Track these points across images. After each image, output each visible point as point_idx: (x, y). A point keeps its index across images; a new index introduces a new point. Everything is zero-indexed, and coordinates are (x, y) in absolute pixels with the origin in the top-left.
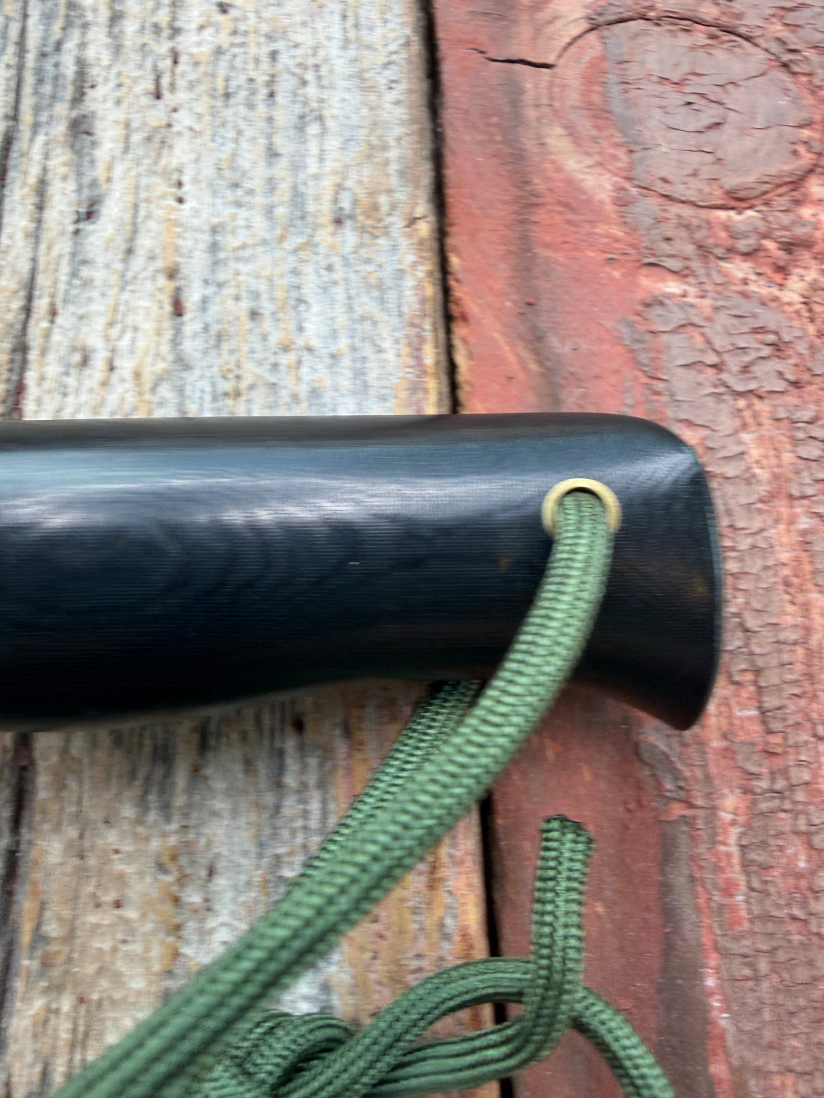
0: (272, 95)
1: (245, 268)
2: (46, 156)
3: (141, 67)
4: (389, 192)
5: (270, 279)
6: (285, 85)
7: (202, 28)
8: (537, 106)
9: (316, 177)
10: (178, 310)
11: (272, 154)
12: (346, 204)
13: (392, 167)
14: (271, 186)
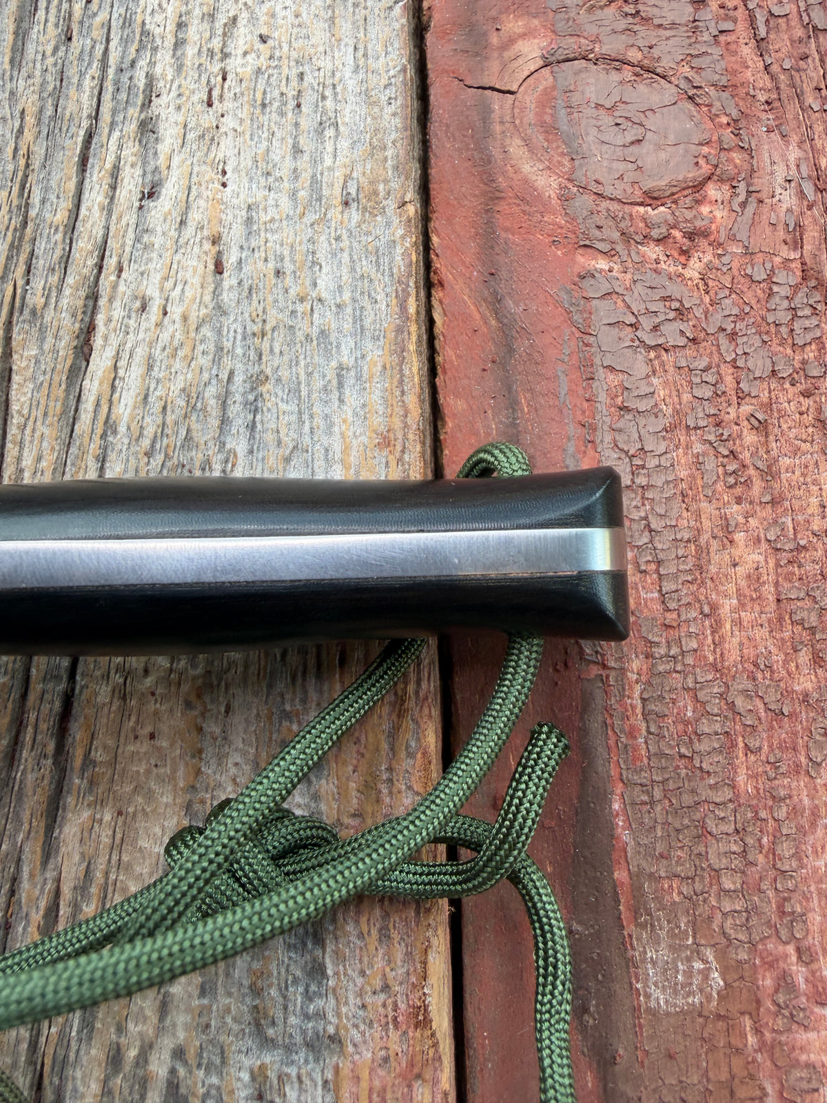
0: (298, 106)
1: (272, 237)
2: (120, 147)
3: (198, 81)
4: (386, 181)
5: (293, 246)
6: (310, 99)
7: (245, 54)
8: (502, 123)
9: (330, 169)
10: (219, 269)
12: (352, 191)
13: (389, 162)
14: (296, 175)
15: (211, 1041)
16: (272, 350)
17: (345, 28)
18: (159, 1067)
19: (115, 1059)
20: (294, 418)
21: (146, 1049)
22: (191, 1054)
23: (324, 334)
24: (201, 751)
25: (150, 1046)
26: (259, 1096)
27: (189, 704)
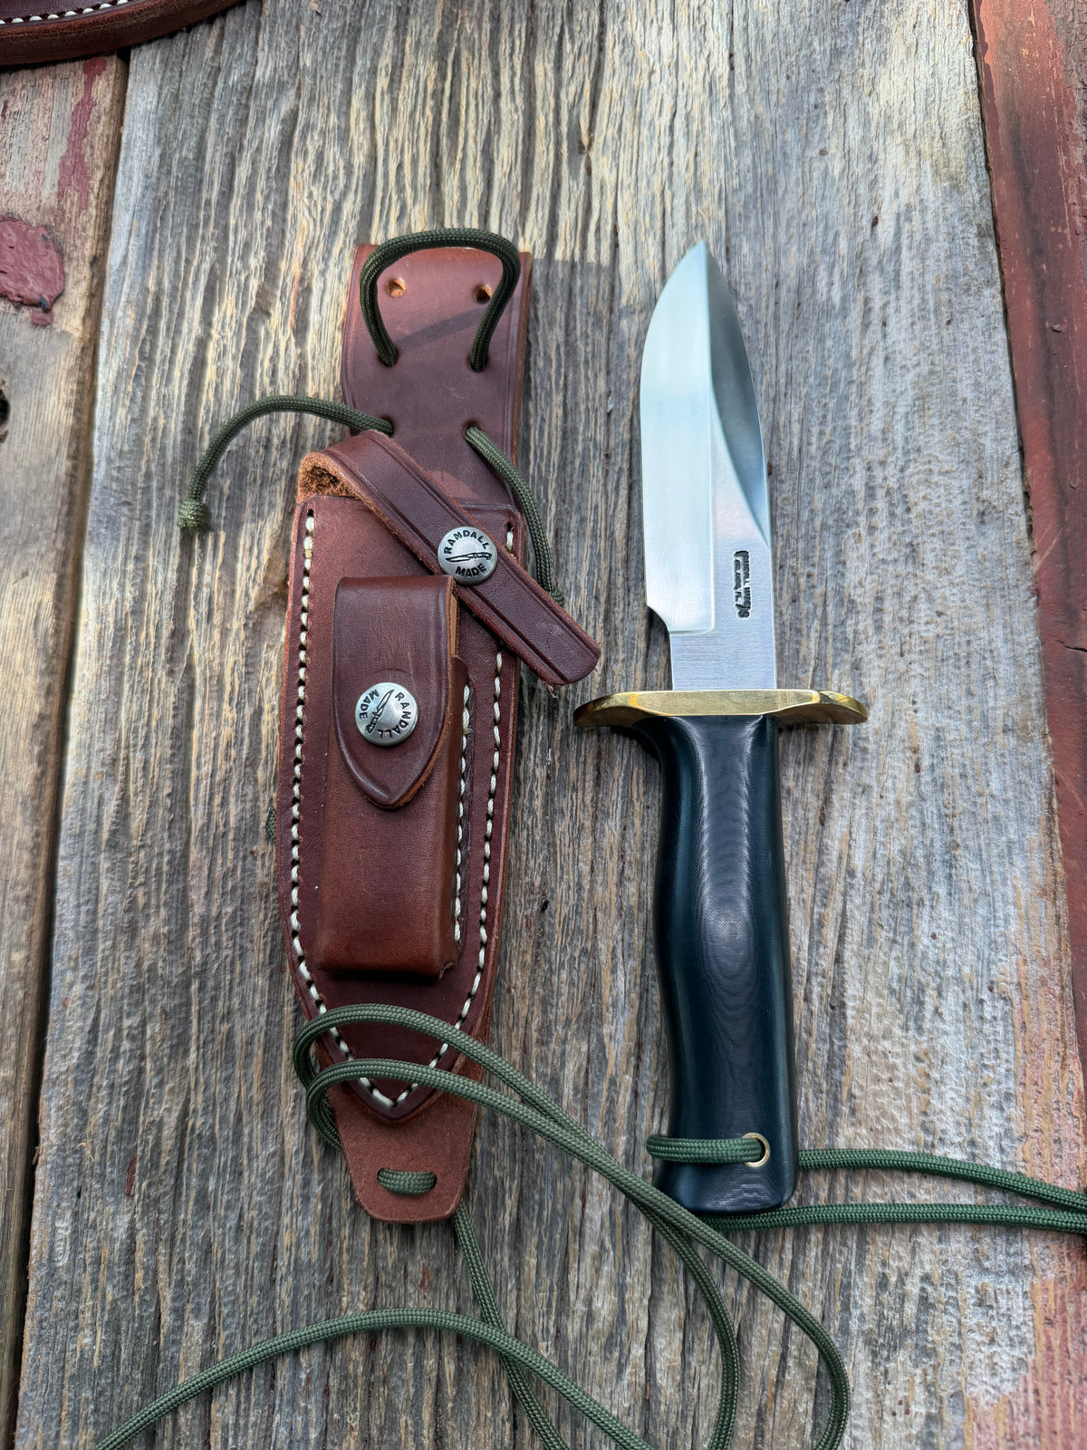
0: (967, 663)
1: (956, 751)
2: (840, 681)
3: (894, 639)
4: (1032, 720)
5: (971, 759)
6: (975, 659)
7: (927, 623)
9: (994, 708)
10: (918, 769)
11: (970, 693)
12: (1009, 724)
13: (1033, 707)
14: (970, 710)
15: (948, 1271)
16: (960, 827)
17: (997, 612)
18: (913, 1287)
19: (883, 1283)
20: (979, 873)
21: (903, 1277)
22: (936, 1279)
23: (996, 818)
24: (929, 1090)
25: (906, 1274)
26: (980, 1303)
27: (918, 1059)
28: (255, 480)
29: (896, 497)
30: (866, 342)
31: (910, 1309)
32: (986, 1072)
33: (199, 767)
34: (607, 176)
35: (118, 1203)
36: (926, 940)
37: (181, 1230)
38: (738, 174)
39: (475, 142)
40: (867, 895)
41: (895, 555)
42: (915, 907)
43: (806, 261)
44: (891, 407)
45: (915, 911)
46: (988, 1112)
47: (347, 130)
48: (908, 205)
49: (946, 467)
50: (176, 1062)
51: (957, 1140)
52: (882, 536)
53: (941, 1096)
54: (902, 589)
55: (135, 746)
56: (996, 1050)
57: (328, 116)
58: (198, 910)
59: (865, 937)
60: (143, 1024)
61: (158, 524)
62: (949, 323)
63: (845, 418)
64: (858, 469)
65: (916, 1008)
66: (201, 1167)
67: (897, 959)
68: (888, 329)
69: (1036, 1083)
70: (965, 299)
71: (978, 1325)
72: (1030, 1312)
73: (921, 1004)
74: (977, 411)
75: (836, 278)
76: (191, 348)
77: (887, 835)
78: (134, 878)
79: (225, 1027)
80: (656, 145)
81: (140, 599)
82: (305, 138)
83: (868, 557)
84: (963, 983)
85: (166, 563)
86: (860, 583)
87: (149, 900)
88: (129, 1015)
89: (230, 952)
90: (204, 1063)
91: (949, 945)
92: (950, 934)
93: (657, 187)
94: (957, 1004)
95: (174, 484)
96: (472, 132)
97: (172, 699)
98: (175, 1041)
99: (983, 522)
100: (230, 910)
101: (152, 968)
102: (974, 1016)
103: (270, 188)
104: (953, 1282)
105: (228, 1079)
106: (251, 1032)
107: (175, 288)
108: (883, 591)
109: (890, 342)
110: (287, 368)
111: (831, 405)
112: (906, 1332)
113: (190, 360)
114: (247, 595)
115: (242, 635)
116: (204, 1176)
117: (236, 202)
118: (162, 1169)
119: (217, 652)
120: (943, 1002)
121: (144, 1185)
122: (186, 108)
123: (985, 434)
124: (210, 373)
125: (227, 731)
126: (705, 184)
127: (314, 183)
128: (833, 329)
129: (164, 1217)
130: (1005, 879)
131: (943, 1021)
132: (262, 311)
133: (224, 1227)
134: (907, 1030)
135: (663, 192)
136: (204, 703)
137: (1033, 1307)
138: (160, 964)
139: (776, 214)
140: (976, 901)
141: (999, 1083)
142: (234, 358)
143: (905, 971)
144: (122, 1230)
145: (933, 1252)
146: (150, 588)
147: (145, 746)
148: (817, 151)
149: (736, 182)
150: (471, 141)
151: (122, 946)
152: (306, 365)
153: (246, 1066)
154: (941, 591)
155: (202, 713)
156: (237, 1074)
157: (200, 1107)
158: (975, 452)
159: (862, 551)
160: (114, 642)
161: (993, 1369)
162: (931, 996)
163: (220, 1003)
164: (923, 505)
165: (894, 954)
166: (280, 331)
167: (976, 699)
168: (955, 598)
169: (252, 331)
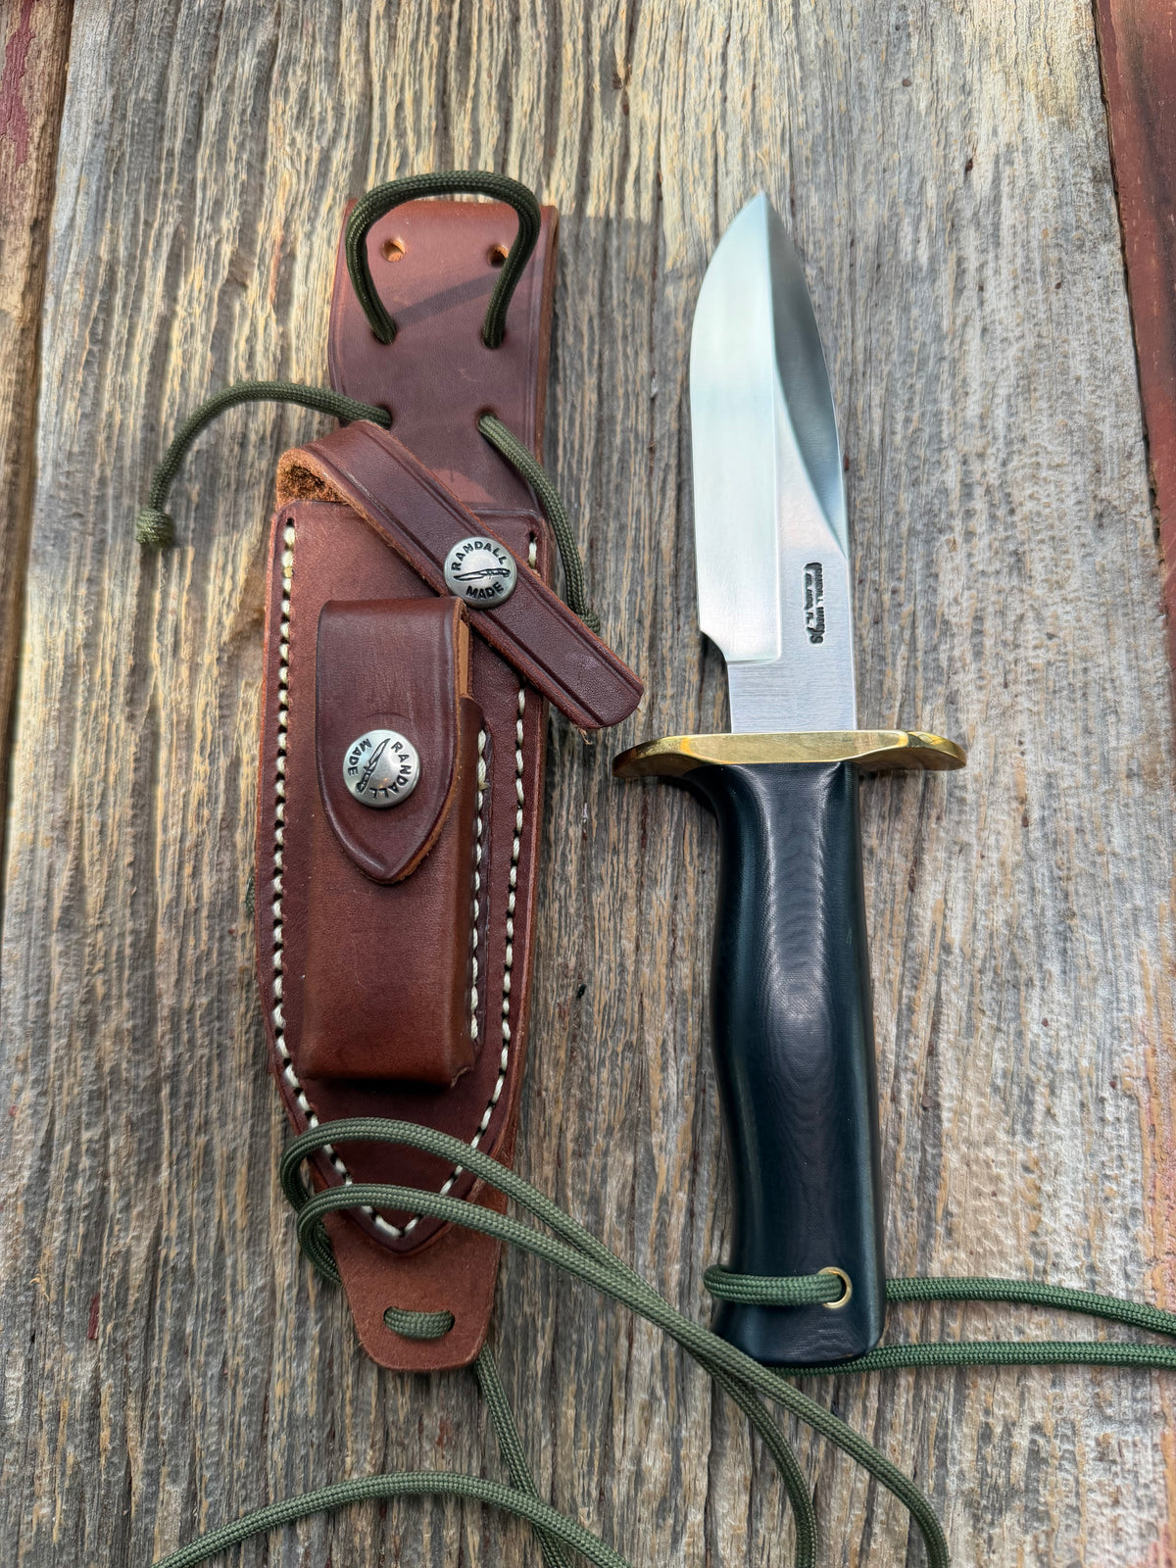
0: (1084, 694)
1: (1071, 801)
2: (932, 718)
3: (996, 667)
4: (1162, 762)
5: (1090, 810)
6: (1094, 689)
7: (1036, 647)
9: (1116, 749)
10: (1026, 822)
11: (1087, 731)
12: (1134, 767)
13: (1163, 747)
14: (1087, 752)
15: (1064, 1419)
16: (1077, 892)
17: (1119, 633)
18: (1022, 1439)
19: (986, 1434)
20: (1099, 947)
21: (1009, 1427)
22: (1049, 1430)
23: (1119, 881)
24: (1040, 1205)
25: (1014, 1424)
26: (1102, 1458)
27: (1027, 1169)
28: (229, 485)
29: (998, 496)
30: (959, 310)
31: (1019, 1464)
32: (1107, 1184)
33: (165, 829)
34: (647, 114)
35: (79, 1348)
36: (1036, 1028)
37: (154, 1380)
38: (805, 110)
39: (490, 76)
40: (966, 975)
41: (997, 565)
42: (1023, 988)
43: (886, 214)
44: (990, 387)
45: (1023, 994)
46: (1110, 1231)
47: (337, 63)
48: (1008, 145)
49: (1057, 460)
50: (146, 1181)
51: (1074, 1264)
52: (981, 543)
53: (1054, 1212)
54: (1005, 607)
55: (90, 805)
56: (1120, 1158)
57: (313, 46)
58: (167, 1001)
59: (963, 1024)
60: (106, 1136)
61: (114, 538)
62: (1059, 286)
63: (935, 401)
64: (952, 462)
65: (1024, 1109)
66: (177, 1305)
67: (1002, 1050)
68: (986, 295)
69: (1168, 1197)
70: (1078, 257)
71: (1099, 1483)
72: (1160, 1468)
73: (1030, 1103)
74: (1093, 392)
75: (923, 234)
76: (152, 327)
77: (989, 902)
78: (92, 963)
79: (202, 1140)
80: (706, 76)
81: (94, 630)
82: (286, 74)
83: (964, 569)
84: (1080, 1078)
85: (124, 586)
86: (956, 600)
87: (110, 989)
88: (88, 1126)
89: (206, 1051)
90: (178, 1183)
91: (1063, 1033)
92: (1064, 1020)
93: (707, 128)
94: (1073, 1103)
95: (133, 491)
96: (485, 64)
97: (133, 749)
98: (143, 1156)
99: (1101, 526)
100: (204, 1000)
101: (115, 1070)
102: (1093, 1118)
103: (245, 135)
104: (1069, 1433)
105: (206, 1202)
106: (233, 1145)
107: (132, 257)
108: (983, 609)
109: (988, 309)
110: (266, 350)
111: (919, 386)
112: (1013, 1492)
113: (151, 342)
114: (220, 623)
115: (215, 671)
116: (180, 1316)
117: (204, 152)
118: (130, 1308)
119: (185, 691)
120: (1057, 1101)
121: (109, 1327)
122: (143, 39)
123: (1103, 419)
124: (175, 358)
125: (198, 788)
126: (765, 123)
127: (296, 128)
128: (920, 296)
129: (133, 1364)
130: (1131, 954)
131: (1057, 1124)
132: (237, 282)
133: (205, 1375)
134: (1014, 1135)
135: (714, 133)
136: (170, 753)
137: (1165, 1462)
138: (124, 1065)
139: (852, 159)
140: (1095, 980)
141: (1124, 1197)
142: (204, 339)
143: (1012, 1065)
144: (84, 1380)
145: (1045, 1398)
146: (105, 615)
147: (101, 806)
148: (900, 81)
149: (802, 119)
150: (484, 75)
151: (79, 1045)
152: (289, 346)
153: (227, 1186)
154: (1052, 609)
155: (169, 766)
156: (218, 1194)
157: (174, 1235)
158: (1091, 441)
159: (957, 561)
160: (64, 682)
161: (1117, 1535)
162: (1042, 1094)
163: (196, 1111)
164: (1029, 506)
165: (998, 1045)
166: (258, 306)
167: (1095, 739)
168: (1068, 617)
169: (225, 307)
